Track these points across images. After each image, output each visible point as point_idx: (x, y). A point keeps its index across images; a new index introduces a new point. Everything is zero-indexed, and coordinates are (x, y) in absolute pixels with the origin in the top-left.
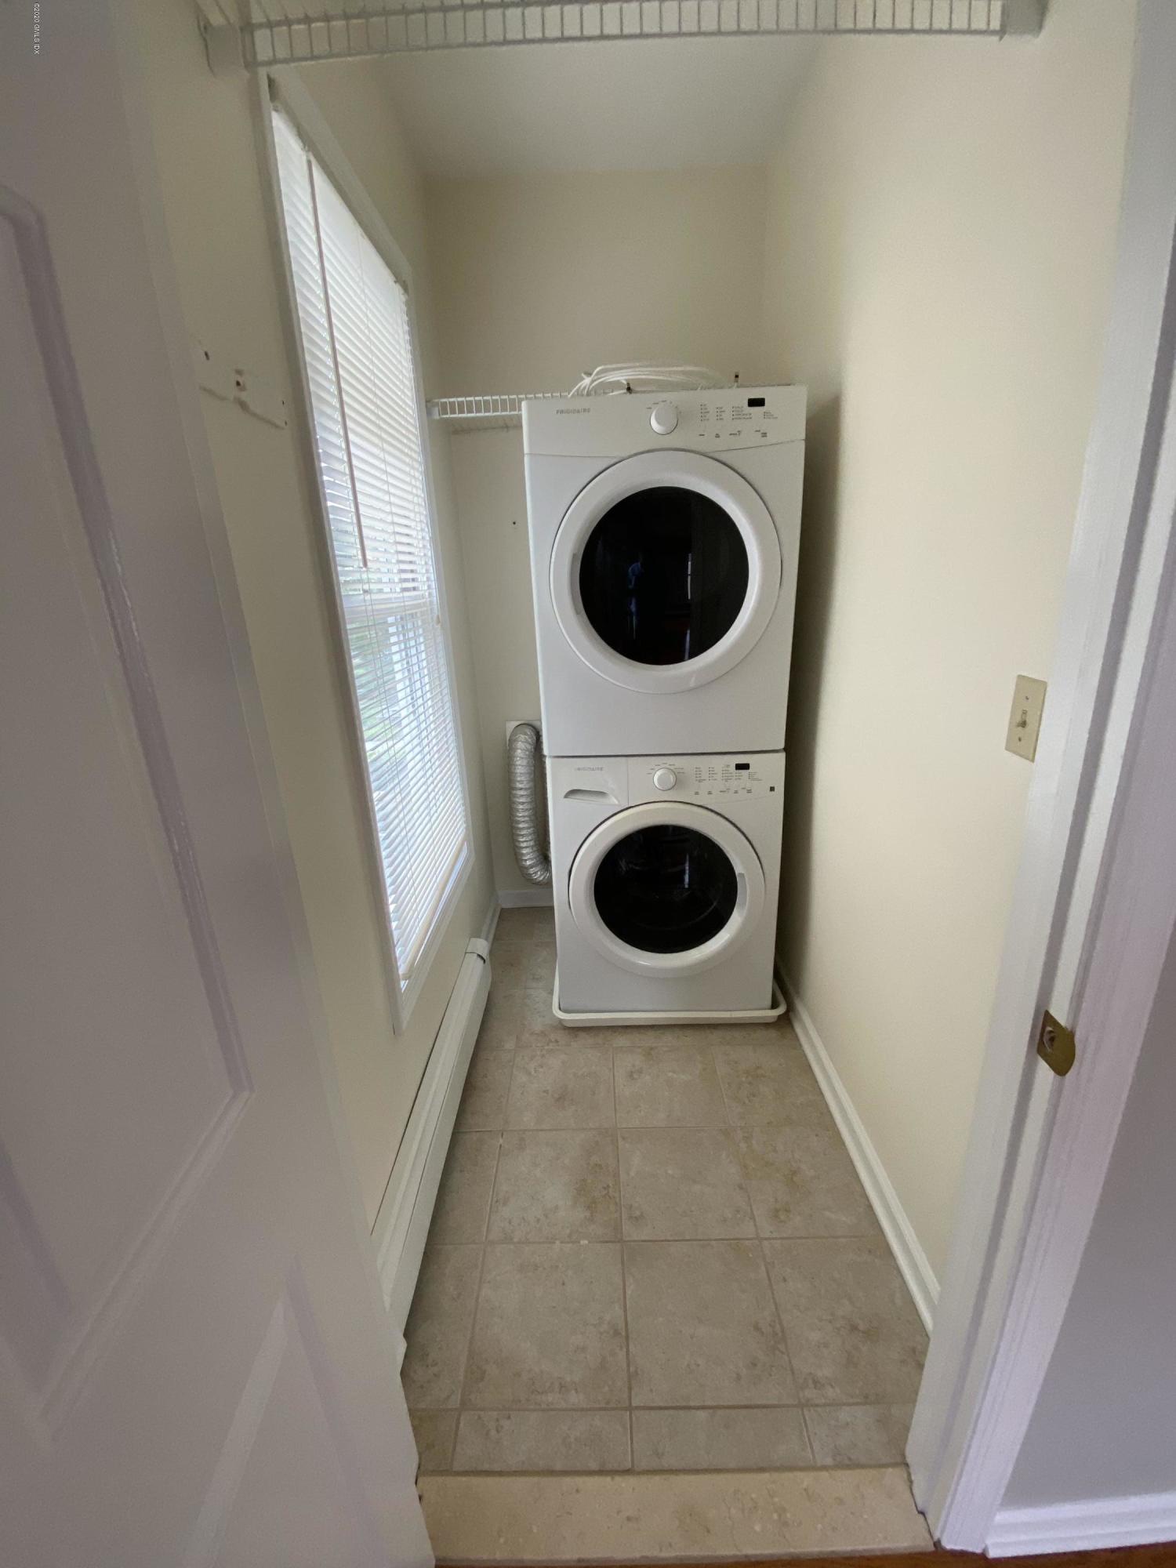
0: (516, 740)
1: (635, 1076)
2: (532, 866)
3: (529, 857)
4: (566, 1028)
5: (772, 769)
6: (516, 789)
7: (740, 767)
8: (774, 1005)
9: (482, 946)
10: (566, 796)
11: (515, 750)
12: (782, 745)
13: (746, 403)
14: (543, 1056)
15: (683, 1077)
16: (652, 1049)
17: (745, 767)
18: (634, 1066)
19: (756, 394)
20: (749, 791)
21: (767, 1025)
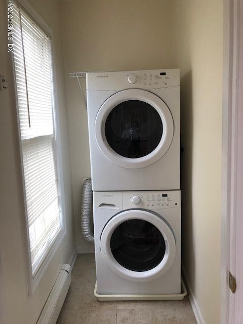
0: (86, 185)
1: (125, 321)
2: (87, 235)
3: (86, 230)
4: (99, 301)
5: (176, 197)
6: (84, 203)
7: (164, 196)
8: (182, 292)
9: (68, 267)
10: (100, 206)
11: (85, 188)
12: (179, 188)
13: (160, 74)
14: (89, 312)
15: (143, 321)
16: (132, 310)
17: (166, 196)
18: (125, 317)
19: (163, 71)
20: (168, 205)
21: (180, 301)
